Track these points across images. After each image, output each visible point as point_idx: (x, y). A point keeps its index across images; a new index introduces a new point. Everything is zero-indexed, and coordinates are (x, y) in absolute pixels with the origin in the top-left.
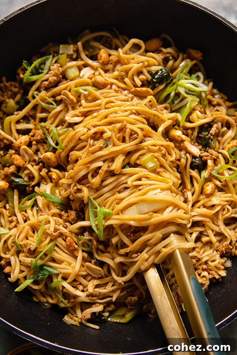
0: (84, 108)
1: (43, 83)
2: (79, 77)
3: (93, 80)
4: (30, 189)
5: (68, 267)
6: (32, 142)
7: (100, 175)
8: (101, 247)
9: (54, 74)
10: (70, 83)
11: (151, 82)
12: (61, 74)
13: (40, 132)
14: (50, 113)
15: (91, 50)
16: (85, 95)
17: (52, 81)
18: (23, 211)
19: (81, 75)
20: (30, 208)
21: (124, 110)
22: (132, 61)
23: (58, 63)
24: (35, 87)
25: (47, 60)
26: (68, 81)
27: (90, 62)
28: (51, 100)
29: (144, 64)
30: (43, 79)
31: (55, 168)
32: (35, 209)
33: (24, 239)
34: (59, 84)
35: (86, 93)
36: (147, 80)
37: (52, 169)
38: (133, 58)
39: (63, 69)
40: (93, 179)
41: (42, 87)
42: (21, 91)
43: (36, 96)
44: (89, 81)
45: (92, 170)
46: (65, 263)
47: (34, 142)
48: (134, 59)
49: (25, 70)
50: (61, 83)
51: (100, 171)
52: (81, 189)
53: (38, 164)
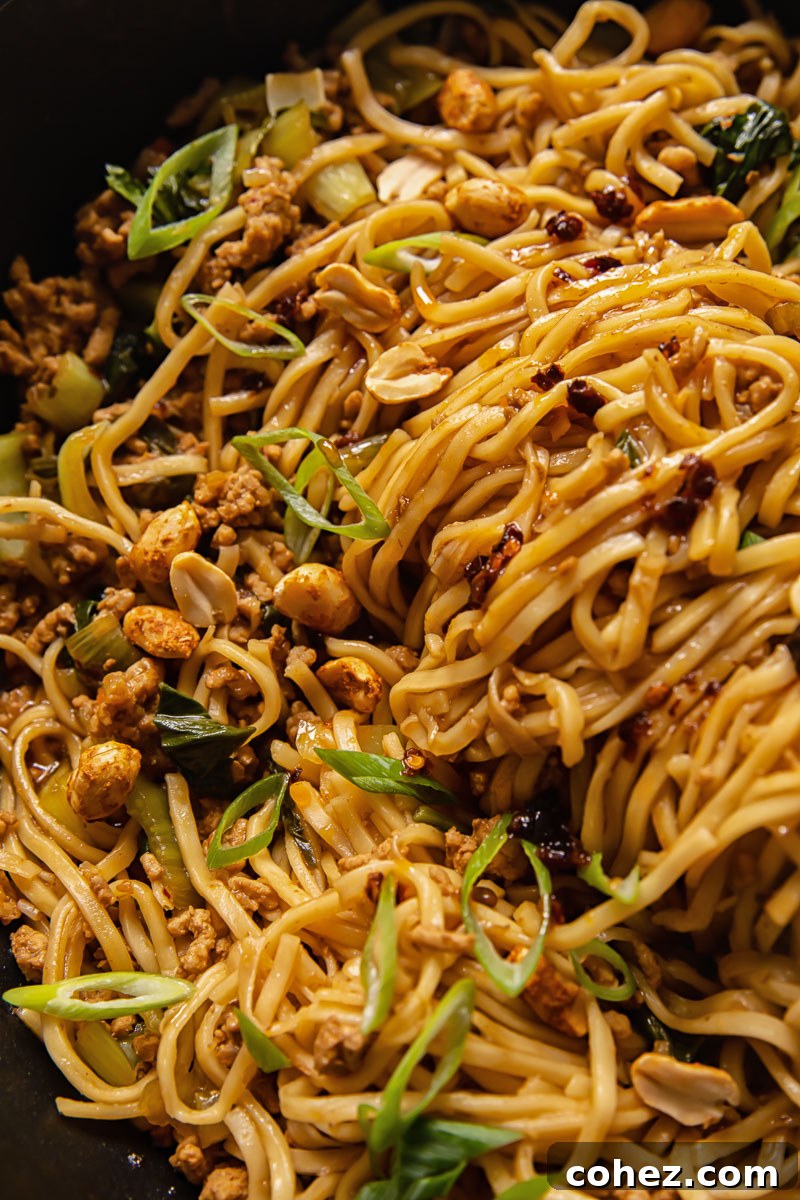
0: (442, 326)
1: (218, 251)
2: (377, 205)
3: (452, 200)
4: (247, 760)
5: (555, 1101)
6: (213, 530)
7: (638, 597)
8: (679, 970)
9: (267, 198)
10: (344, 232)
11: (719, 169)
12: (293, 201)
13: (246, 476)
14: (270, 384)
15: (399, 86)
16: (427, 275)
17: (266, 233)
18: (232, 872)
19: (384, 195)
20: (264, 850)
21: (659, 292)
22: (610, 93)
23: (271, 155)
24: (180, 277)
25: (213, 148)
26: (334, 224)
27: (411, 132)
28: (267, 322)
29: (670, 97)
30: (214, 234)
31: (348, 634)
32: (292, 849)
33: (285, 1008)
34: (293, 248)
35: (432, 265)
36: (700, 165)
37: (335, 645)
38: (611, 81)
39: (300, 177)
40: (601, 628)
41: (215, 271)
42: (110, 314)
43: (195, 313)
44: (434, 207)
45: (588, 583)
46: (533, 1083)
47: (225, 531)
48: (615, 85)
49: (118, 210)
50: (303, 242)
51: (636, 578)
52: (537, 692)
53: (263, 632)
